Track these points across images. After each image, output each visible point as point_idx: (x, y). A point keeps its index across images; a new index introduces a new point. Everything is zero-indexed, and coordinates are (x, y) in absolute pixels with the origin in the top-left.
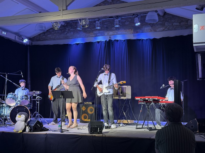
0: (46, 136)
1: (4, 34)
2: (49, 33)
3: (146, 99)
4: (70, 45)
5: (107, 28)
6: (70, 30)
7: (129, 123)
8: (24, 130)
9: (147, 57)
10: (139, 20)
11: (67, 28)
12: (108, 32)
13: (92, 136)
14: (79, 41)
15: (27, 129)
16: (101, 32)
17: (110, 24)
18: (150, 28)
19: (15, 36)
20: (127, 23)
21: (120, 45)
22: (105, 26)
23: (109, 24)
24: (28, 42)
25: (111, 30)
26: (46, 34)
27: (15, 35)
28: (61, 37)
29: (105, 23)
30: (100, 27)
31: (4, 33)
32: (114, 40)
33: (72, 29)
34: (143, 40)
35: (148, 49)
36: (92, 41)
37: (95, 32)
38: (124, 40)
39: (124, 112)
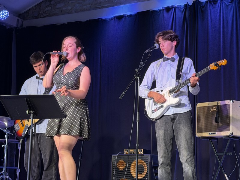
4: (104, 21)
14: (124, 10)
32: (207, 2)
36: (154, 9)
39: (225, 175)
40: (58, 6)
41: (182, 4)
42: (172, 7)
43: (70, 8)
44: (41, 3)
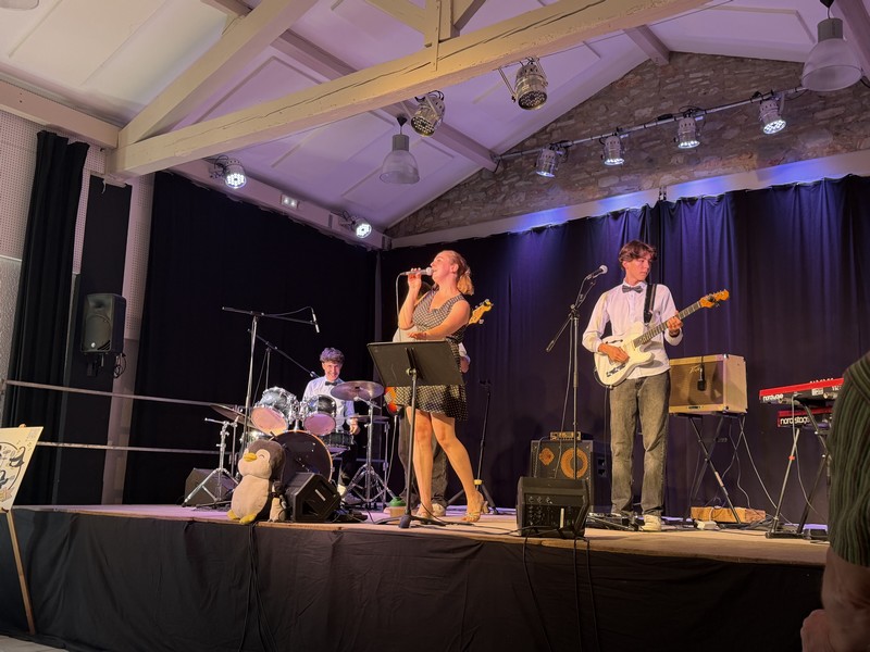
1: (288, 207)
2: (446, 205)
3: (815, 392)
4: (515, 235)
5: (651, 161)
6: (514, 187)
7: (743, 520)
10: (781, 109)
11: (505, 182)
12: (654, 176)
13: (527, 546)
17: (664, 146)
18: (830, 140)
20: (731, 133)
21: (701, 218)
22: (644, 156)
23: (660, 144)
25: (667, 168)
26: (435, 210)
27: (329, 213)
28: (485, 215)
29: (644, 145)
31: (289, 203)
32: (679, 202)
33: (522, 183)
34: (798, 188)
36: (593, 215)
37: (605, 183)
39: (716, 473)
40: (444, 215)
41: (639, 207)
42: (623, 212)
43: (461, 217)
44: (418, 211)
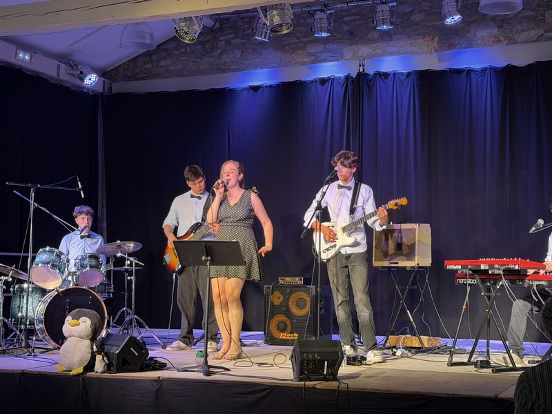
0: (160, 387)
1: (23, 60)
2: (164, 54)
3: (483, 267)
4: (232, 91)
5: (351, 33)
6: (230, 43)
7: (426, 346)
8: (90, 366)
9: (485, 130)
10: (459, 6)
11: (221, 38)
12: (354, 47)
13: (306, 388)
14: (261, 78)
15: (100, 365)
16: (329, 46)
17: (362, 21)
18: (495, 31)
19: (59, 66)
20: (417, 17)
21: (393, 90)
22: (346, 28)
23: (360, 20)
24: (97, 84)
25: (365, 41)
26: (154, 57)
27: (56, 62)
28: (203, 67)
29: (346, 19)
30: (328, 31)
31: (24, 57)
32: (375, 74)
33: (237, 41)
34: (469, 71)
35: (486, 100)
36: (303, 79)
37: (313, 49)
38: (409, 74)
39: (408, 312)
41: (342, 75)
42: (329, 79)
